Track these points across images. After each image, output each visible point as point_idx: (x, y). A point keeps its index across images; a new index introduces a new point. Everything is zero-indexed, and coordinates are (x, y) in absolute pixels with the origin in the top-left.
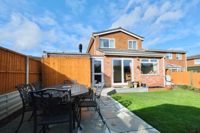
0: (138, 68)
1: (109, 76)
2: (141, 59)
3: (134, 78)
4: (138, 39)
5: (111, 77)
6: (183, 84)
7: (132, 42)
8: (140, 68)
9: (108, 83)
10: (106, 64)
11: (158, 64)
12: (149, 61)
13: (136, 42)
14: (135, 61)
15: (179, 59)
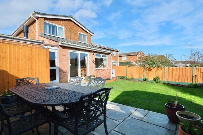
0: (93, 62)
1: (65, 71)
2: (95, 54)
3: (90, 72)
4: (88, 33)
5: (67, 72)
6: (122, 76)
7: (83, 35)
8: (95, 63)
9: (64, 79)
10: (62, 56)
11: (107, 59)
12: (101, 56)
13: (86, 35)
14: (90, 55)
15: (114, 56)
